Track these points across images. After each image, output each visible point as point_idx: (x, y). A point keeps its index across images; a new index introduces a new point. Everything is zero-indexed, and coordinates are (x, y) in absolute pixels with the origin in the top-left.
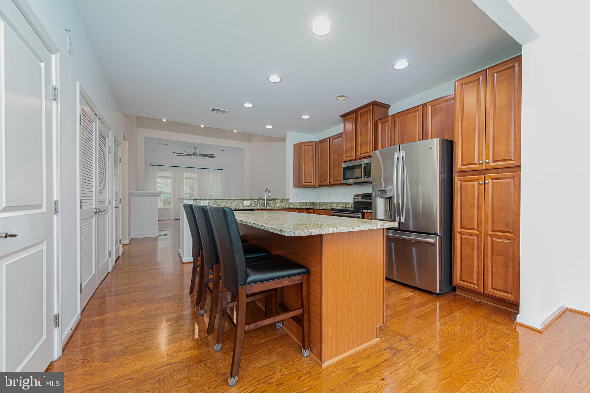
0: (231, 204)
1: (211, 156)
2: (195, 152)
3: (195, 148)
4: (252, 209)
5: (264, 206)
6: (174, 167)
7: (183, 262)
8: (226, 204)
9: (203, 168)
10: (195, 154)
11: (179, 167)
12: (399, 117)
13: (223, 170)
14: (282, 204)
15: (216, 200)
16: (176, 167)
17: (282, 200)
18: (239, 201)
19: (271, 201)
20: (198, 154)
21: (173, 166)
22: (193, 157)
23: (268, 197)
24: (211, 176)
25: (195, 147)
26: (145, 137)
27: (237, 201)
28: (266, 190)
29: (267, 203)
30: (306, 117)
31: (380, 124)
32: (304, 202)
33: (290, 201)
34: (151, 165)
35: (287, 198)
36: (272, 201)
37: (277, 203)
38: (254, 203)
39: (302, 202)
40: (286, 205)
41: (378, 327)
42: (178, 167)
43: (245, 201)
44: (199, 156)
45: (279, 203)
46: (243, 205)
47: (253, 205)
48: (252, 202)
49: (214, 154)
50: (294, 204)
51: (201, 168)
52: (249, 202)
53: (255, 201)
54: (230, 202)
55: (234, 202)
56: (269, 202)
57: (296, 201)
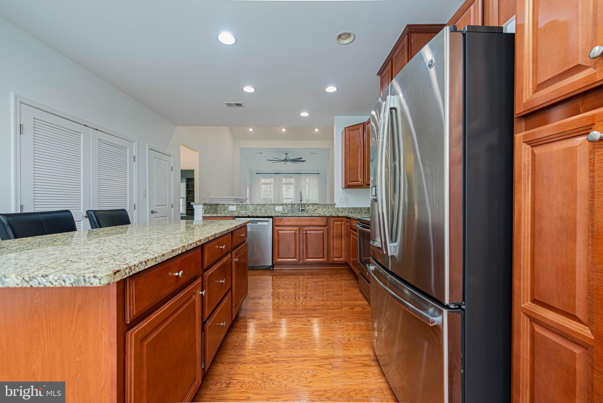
0: (261, 209)
2: (286, 158)
4: (269, 216)
13: (319, 174)
14: (324, 210)
16: (277, 173)
18: (270, 206)
19: (309, 207)
20: (288, 160)
21: (274, 174)
22: (286, 163)
24: (308, 180)
25: (286, 153)
26: (240, 148)
27: (268, 206)
29: (302, 208)
30: (331, 89)
32: (357, 208)
33: (336, 206)
34: (257, 173)
35: (334, 202)
36: (311, 207)
37: (318, 209)
38: (288, 208)
39: (354, 208)
40: (330, 211)
42: (278, 173)
43: (276, 207)
44: (291, 162)
45: (320, 209)
46: (275, 210)
47: (286, 211)
48: (285, 207)
49: (301, 158)
50: (342, 210)
51: (299, 173)
52: (281, 207)
53: (288, 206)
54: (260, 208)
55: (263, 207)
56: (307, 208)
57: (345, 206)
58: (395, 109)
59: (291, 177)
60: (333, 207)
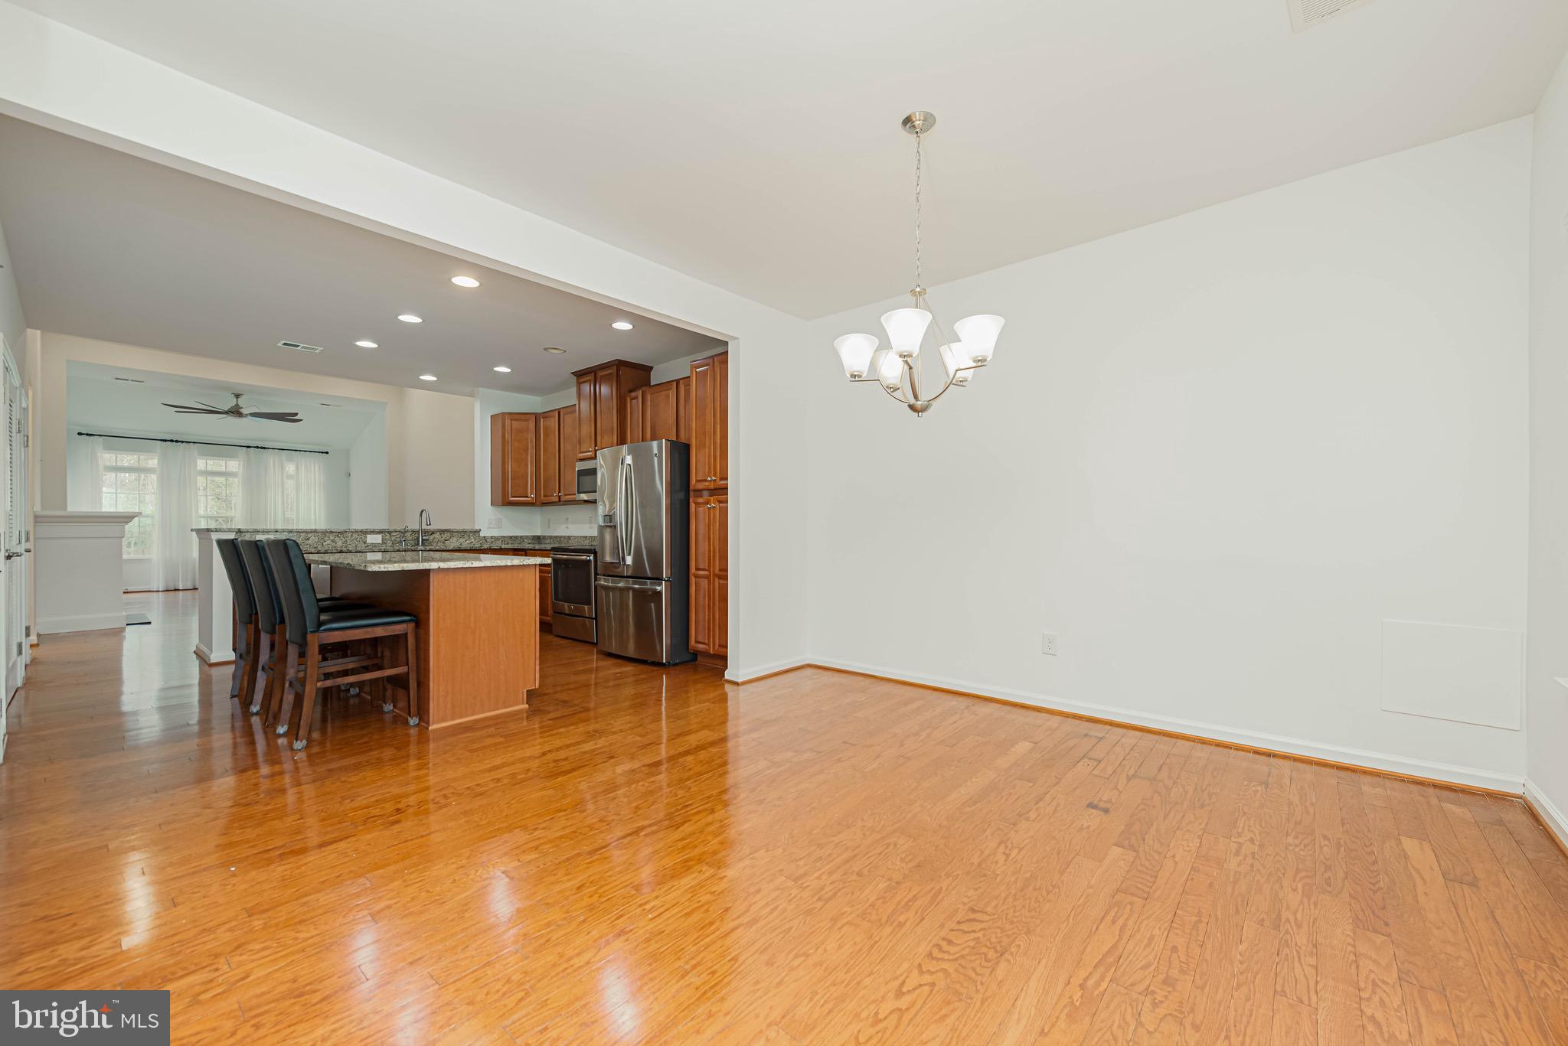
0: (333, 541)
1: (289, 417)
2: (237, 405)
3: (237, 396)
5: (418, 544)
6: (165, 441)
7: (212, 662)
8: (322, 541)
9: (264, 448)
10: (236, 412)
11: (183, 442)
12: (652, 394)
13: (327, 453)
14: (462, 540)
15: (295, 534)
16: (172, 441)
17: (463, 533)
18: (355, 535)
19: (434, 535)
20: (244, 411)
21: (162, 440)
22: (231, 420)
23: (424, 527)
24: (291, 468)
25: (237, 392)
26: (70, 362)
27: (350, 535)
28: (422, 512)
29: (424, 538)
30: (503, 370)
31: (629, 399)
32: (516, 537)
33: (482, 534)
34: (80, 434)
35: (477, 528)
36: (437, 536)
37: (451, 540)
38: (393, 538)
39: (511, 537)
40: (471, 542)
41: (525, 691)
42: (177, 441)
43: (368, 536)
44: (249, 417)
45: (455, 539)
46: (365, 543)
47: (389, 543)
48: (388, 536)
50: (493, 540)
51: (258, 447)
52: (379, 536)
53: (394, 534)
54: (331, 538)
55: (339, 537)
56: (431, 537)
57: (496, 533)
58: (630, 465)
59: (232, 456)
60: (477, 535)
